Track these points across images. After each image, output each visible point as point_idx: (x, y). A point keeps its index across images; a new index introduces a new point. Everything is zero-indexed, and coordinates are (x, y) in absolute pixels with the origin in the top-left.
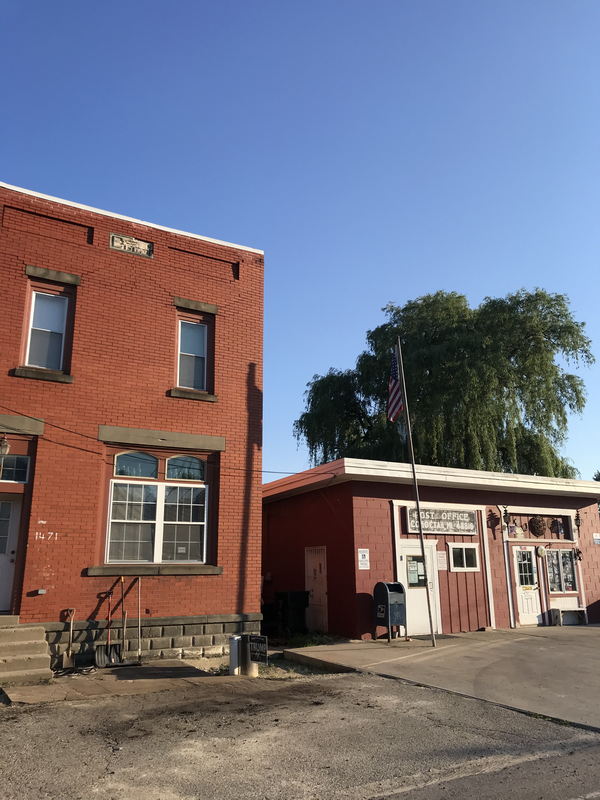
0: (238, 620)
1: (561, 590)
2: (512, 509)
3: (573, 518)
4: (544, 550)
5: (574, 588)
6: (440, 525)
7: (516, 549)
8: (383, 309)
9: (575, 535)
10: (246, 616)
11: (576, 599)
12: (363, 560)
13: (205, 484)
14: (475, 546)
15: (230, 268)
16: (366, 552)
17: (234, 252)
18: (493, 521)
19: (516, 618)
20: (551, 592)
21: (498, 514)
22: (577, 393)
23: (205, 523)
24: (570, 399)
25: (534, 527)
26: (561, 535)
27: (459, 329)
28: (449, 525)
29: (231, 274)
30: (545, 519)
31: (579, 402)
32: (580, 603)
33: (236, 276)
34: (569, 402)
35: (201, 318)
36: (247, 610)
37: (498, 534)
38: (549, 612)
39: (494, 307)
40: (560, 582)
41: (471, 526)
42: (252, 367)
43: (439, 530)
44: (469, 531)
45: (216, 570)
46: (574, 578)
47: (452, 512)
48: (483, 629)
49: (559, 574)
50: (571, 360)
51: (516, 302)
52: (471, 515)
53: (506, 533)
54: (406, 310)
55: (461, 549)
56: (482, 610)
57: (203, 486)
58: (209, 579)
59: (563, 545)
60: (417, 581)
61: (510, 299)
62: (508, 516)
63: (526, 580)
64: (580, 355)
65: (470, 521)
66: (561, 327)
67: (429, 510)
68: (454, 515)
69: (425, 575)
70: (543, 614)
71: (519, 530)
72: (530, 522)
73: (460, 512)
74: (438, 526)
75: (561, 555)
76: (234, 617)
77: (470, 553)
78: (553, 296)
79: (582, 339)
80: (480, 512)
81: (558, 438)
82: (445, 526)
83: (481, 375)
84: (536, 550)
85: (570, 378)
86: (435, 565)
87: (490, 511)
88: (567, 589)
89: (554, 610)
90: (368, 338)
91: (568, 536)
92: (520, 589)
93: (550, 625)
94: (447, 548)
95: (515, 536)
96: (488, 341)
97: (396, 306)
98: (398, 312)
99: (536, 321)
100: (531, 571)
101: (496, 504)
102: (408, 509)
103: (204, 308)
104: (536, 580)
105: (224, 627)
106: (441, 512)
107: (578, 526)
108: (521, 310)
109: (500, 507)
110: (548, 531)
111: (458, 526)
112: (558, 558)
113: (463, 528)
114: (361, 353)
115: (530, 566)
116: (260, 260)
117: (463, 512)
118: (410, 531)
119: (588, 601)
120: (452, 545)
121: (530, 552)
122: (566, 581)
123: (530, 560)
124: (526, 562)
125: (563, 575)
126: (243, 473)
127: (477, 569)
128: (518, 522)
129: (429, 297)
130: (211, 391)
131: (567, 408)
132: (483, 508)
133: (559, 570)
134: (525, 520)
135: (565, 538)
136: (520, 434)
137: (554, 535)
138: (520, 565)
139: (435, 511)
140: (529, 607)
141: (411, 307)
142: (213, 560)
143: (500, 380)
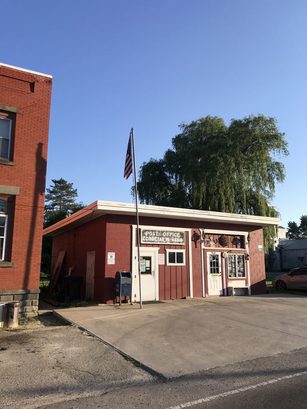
0: (23, 293)
1: (236, 276)
2: (207, 231)
3: (246, 237)
4: (226, 255)
5: (244, 276)
6: (162, 239)
7: (209, 254)
8: (180, 126)
9: (247, 246)
10: (29, 291)
11: (245, 281)
12: (111, 259)
13: (5, 214)
14: (183, 251)
15: (28, 86)
16: (113, 254)
17: (32, 76)
18: (196, 237)
19: (206, 291)
20: (229, 278)
21: (199, 233)
22: (281, 172)
23: (4, 237)
24: (277, 175)
25: (222, 241)
26: (239, 246)
27: (217, 137)
28: (168, 239)
29: (29, 89)
30: (229, 237)
31: (281, 177)
32: (247, 283)
33: (32, 90)
34: (276, 177)
35: (7, 115)
36: (30, 287)
37: (198, 244)
38: (227, 288)
39: (236, 124)
40: (235, 272)
41: (181, 240)
42: (40, 146)
43: (161, 242)
44: (179, 242)
45: (10, 264)
46: (244, 270)
47: (170, 232)
48: (185, 298)
49: (235, 268)
50: (276, 154)
51: (248, 121)
52: (181, 234)
53: (203, 244)
54: (190, 126)
55: (175, 253)
56: (185, 287)
57: (4, 216)
58: (6, 269)
59: (239, 252)
60: (145, 271)
61: (245, 120)
62: (205, 234)
63: (215, 271)
64: (281, 151)
65: (181, 237)
66: (272, 136)
67: (155, 231)
68: (171, 234)
69: (150, 268)
70: (223, 290)
71: (212, 243)
72: (220, 238)
73: (174, 232)
74: (160, 240)
75: (237, 257)
76: (21, 291)
77: (180, 255)
78: (268, 119)
79: (283, 142)
80: (187, 233)
81: (270, 195)
82: (165, 240)
83: (226, 161)
84: (222, 254)
85: (277, 163)
86: (157, 261)
87: (194, 232)
88: (239, 276)
89: (230, 287)
90: (173, 142)
91: (243, 246)
92: (210, 276)
93: (227, 295)
94: (165, 252)
95: (209, 246)
96: (230, 143)
97: (186, 124)
98: (187, 128)
99: (257, 132)
100: (217, 266)
101: (198, 228)
102: (142, 230)
103: (8, 108)
104: (220, 271)
105: (14, 297)
106: (162, 232)
107: (249, 241)
108: (250, 126)
109: (200, 229)
110: (230, 244)
111: (173, 240)
112: (235, 259)
113: (176, 241)
114: (167, 150)
115: (217, 263)
116: (49, 81)
117: (177, 232)
118: (142, 242)
119: (251, 282)
120: (168, 251)
121: (218, 255)
122: (239, 271)
123: (217, 259)
124: (215, 260)
125: (237, 269)
126: (31, 208)
127: (184, 264)
128: (212, 238)
129: (203, 119)
130: (11, 159)
131: (275, 180)
132: (189, 230)
133: (235, 265)
134: (217, 237)
135: (241, 248)
136: (248, 193)
137: (235, 246)
138: (211, 262)
139: (159, 232)
140: (215, 285)
141: (193, 124)
142: (8, 258)
143: (236, 164)
